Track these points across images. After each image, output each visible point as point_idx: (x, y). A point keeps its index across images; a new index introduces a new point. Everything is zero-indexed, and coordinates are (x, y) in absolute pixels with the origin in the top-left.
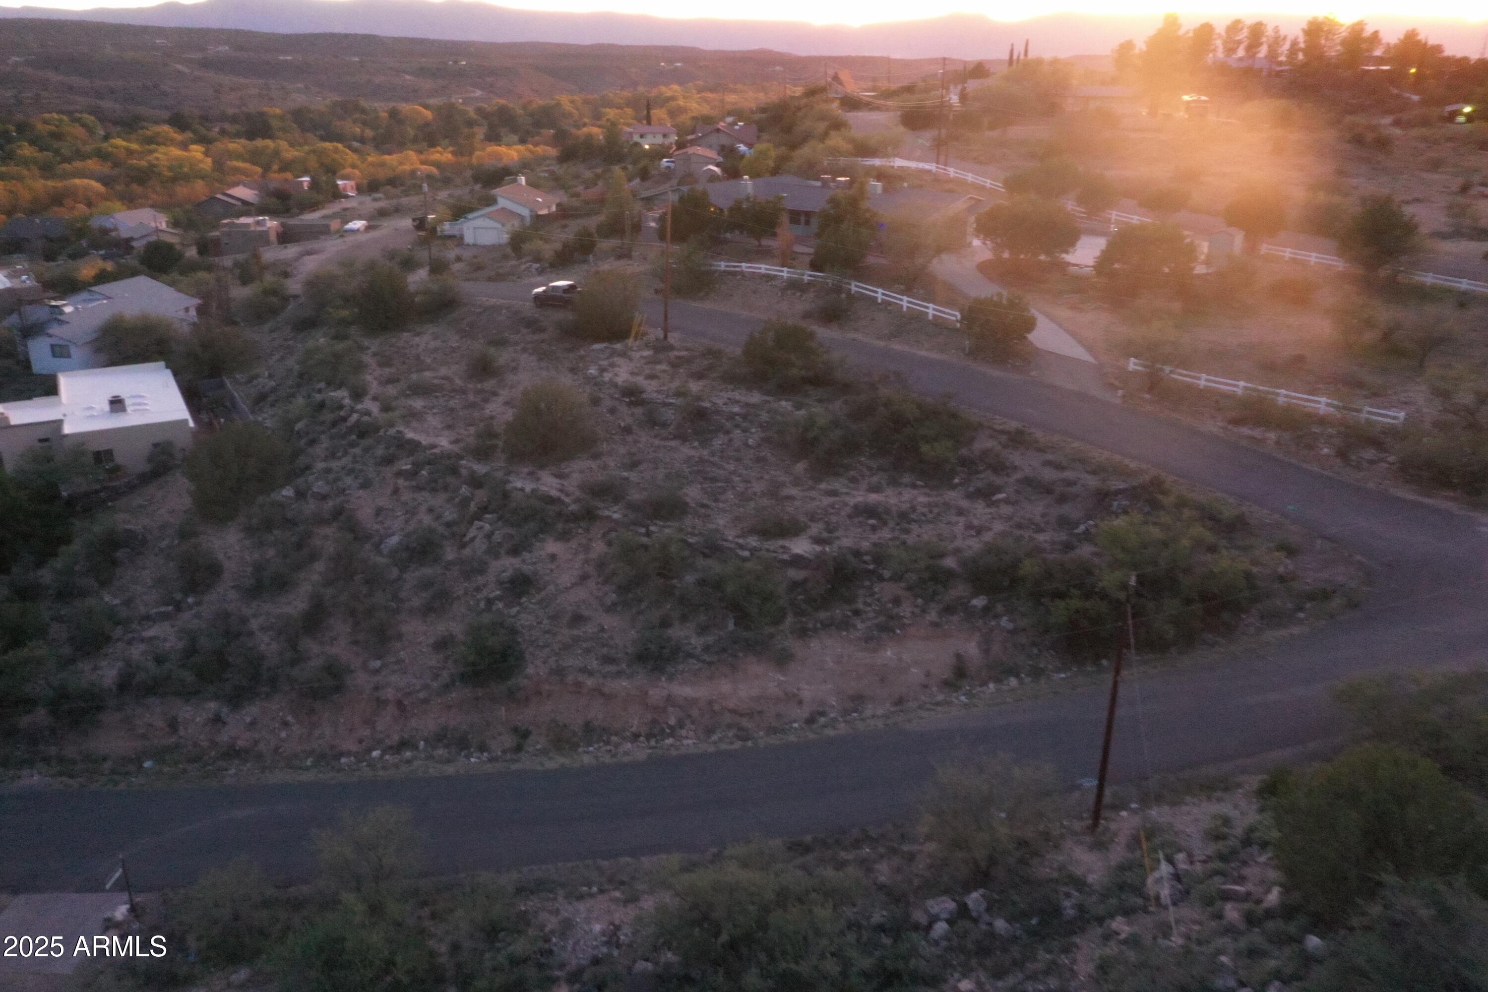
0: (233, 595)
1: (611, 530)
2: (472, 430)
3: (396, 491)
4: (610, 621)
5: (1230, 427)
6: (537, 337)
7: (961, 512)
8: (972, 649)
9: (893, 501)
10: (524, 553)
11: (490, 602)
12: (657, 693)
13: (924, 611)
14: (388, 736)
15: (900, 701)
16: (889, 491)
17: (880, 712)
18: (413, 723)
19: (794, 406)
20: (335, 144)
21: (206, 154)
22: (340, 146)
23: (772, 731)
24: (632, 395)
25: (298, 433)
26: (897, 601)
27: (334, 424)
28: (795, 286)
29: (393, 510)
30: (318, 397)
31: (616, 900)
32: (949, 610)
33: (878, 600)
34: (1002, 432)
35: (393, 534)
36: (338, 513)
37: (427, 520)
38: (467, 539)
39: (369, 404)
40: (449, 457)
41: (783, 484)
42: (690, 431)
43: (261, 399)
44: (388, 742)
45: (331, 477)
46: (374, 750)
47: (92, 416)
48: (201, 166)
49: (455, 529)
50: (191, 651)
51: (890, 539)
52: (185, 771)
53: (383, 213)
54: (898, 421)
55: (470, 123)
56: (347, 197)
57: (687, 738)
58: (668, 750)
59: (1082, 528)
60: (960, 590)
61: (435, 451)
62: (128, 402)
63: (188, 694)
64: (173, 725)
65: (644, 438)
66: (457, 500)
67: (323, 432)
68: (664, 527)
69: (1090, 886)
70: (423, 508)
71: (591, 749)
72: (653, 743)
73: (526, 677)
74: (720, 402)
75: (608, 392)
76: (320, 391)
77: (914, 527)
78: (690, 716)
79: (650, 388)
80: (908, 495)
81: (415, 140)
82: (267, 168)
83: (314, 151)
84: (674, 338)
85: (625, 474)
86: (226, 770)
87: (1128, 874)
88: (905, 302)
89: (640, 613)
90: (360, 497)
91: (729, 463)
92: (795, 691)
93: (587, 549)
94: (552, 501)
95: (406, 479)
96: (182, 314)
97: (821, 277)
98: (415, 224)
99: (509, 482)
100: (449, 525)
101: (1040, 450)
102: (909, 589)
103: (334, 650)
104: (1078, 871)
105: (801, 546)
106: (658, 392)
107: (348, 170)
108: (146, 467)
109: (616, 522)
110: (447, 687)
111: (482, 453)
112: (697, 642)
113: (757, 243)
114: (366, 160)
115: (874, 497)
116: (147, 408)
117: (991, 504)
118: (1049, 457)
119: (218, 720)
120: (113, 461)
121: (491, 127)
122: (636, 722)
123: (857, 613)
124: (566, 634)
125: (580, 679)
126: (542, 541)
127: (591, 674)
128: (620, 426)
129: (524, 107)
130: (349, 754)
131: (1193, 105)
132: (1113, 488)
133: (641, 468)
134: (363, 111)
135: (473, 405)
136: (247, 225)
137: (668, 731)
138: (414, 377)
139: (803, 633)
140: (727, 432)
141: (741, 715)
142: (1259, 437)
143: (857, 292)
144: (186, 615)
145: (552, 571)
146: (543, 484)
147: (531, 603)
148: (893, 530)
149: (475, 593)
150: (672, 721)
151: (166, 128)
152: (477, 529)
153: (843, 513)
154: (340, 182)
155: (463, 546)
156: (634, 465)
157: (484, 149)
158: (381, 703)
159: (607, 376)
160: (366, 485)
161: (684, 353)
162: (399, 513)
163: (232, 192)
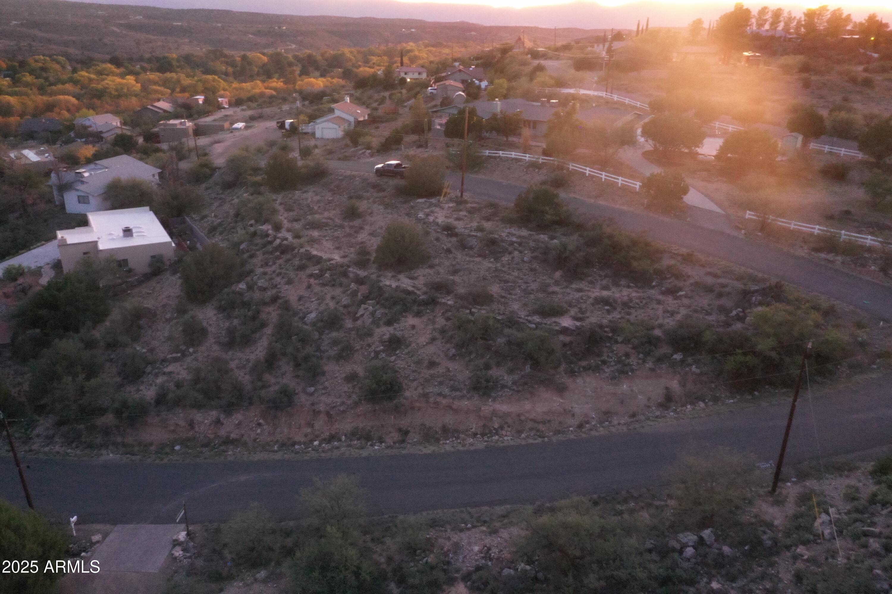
0: (216, 347)
1: (447, 311)
2: (352, 250)
3: (309, 287)
4: (453, 366)
5: (813, 253)
6: (381, 194)
7: (659, 302)
8: (675, 385)
9: (617, 295)
10: (395, 324)
11: (377, 353)
12: (487, 408)
13: (644, 361)
14: (322, 433)
15: (633, 415)
16: (614, 289)
17: (622, 422)
18: (337, 426)
19: (549, 238)
20: (213, 76)
21: (137, 81)
22: (216, 77)
23: (557, 432)
24: (449, 230)
25: (242, 250)
26: (627, 355)
27: (264, 245)
28: (534, 165)
29: (309, 298)
30: (252, 229)
31: (483, 532)
32: (659, 360)
33: (616, 354)
34: (678, 255)
35: (311, 312)
36: (275, 299)
37: (332, 305)
38: (358, 315)
39: (283, 234)
40: (342, 266)
41: (549, 285)
42: (487, 252)
43: (213, 230)
44: (323, 436)
45: (267, 277)
46: (315, 441)
47: (113, 239)
48: (134, 88)
49: (349, 309)
50: (196, 381)
51: (620, 318)
52: (201, 452)
53: (252, 118)
54: (615, 247)
55: (291, 65)
56: (224, 108)
57: (506, 435)
58: (497, 443)
59: (734, 313)
60: (665, 349)
61: (332, 262)
62: (134, 231)
63: (198, 406)
64: (191, 425)
65: (460, 256)
66: (349, 292)
67: (258, 250)
68: (481, 309)
69: (776, 527)
70: (328, 296)
71: (448, 442)
72: (486, 439)
73: (405, 398)
74: (504, 235)
75: (433, 228)
76: (251, 225)
77: (632, 311)
78: (507, 423)
79: (460, 226)
80: (625, 292)
81: (258, 74)
82: (173, 90)
83: (200, 80)
84: (467, 196)
85: (452, 277)
86: (227, 451)
87: (800, 520)
88: (603, 176)
89: (470, 361)
90: (287, 290)
91: (513, 272)
92: (570, 408)
93: (434, 323)
94: (409, 293)
95: (315, 279)
96: (151, 178)
97: (552, 160)
98: (279, 125)
99: (381, 281)
100: (345, 306)
101: (703, 266)
102: (634, 348)
103: (285, 380)
104: (767, 518)
105: (566, 322)
106: (465, 228)
107: (222, 92)
108: (148, 270)
109: (450, 306)
110: (356, 404)
111: (362, 264)
112: (508, 379)
113: (505, 139)
114: (231, 86)
115: (605, 293)
116: (144, 234)
117: (677, 298)
118: (709, 270)
119: (218, 422)
120: (127, 265)
121: (304, 67)
122: (474, 426)
123: (604, 362)
124: (427, 373)
125: (438, 400)
126: (406, 317)
127: (445, 397)
128: (443, 248)
129: (322, 55)
130: (299, 443)
131: (751, 58)
132: (752, 289)
133: (461, 273)
134: (226, 56)
135: (349, 235)
136: (175, 125)
137: (494, 431)
138: (309, 217)
139: (572, 373)
140: (510, 253)
141: (538, 423)
142: (832, 259)
143: (573, 169)
144: (189, 359)
145: (413, 334)
146: (402, 283)
147: (402, 354)
148: (620, 313)
149: (367, 348)
150: (496, 426)
151: (109, 65)
152: (365, 309)
153: (588, 302)
154: (220, 99)
155: (356, 319)
156: (455, 272)
157: (302, 80)
158: (316, 413)
159: (431, 218)
160: (290, 282)
161: (474, 205)
162: (314, 300)
163: (157, 104)
